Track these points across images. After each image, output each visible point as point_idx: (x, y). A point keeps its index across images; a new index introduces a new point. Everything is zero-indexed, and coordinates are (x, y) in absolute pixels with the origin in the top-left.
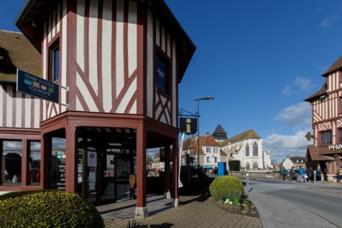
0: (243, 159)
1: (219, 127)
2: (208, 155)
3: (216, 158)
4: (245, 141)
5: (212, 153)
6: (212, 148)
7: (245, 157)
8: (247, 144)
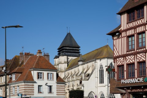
0: (97, 87)
1: (69, 36)
2: (39, 82)
3: (50, 87)
4: (98, 61)
5: (45, 80)
6: (45, 73)
7: (100, 85)
8: (101, 67)
